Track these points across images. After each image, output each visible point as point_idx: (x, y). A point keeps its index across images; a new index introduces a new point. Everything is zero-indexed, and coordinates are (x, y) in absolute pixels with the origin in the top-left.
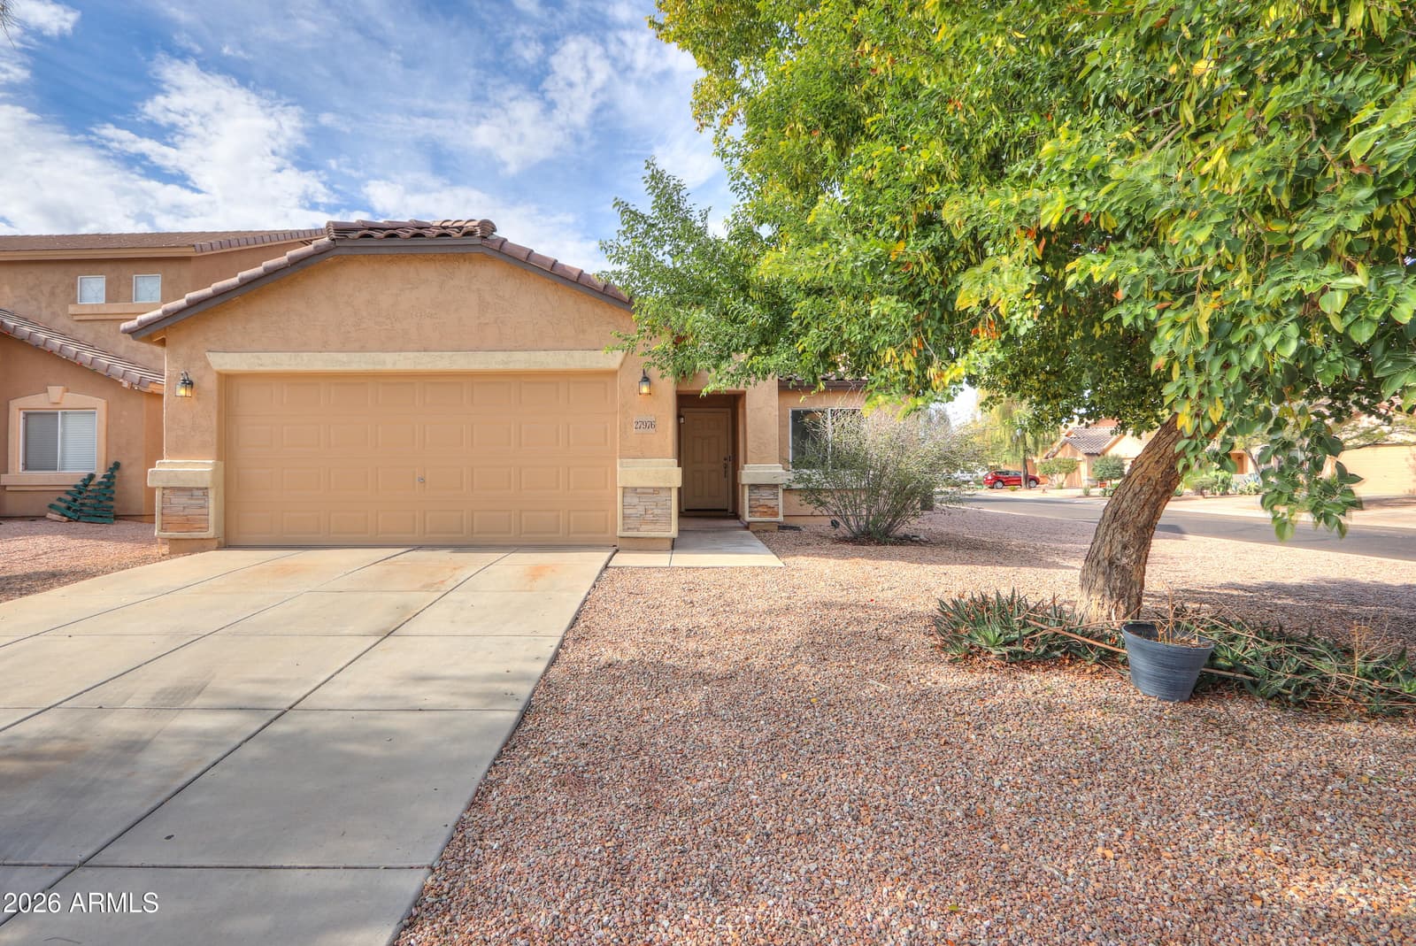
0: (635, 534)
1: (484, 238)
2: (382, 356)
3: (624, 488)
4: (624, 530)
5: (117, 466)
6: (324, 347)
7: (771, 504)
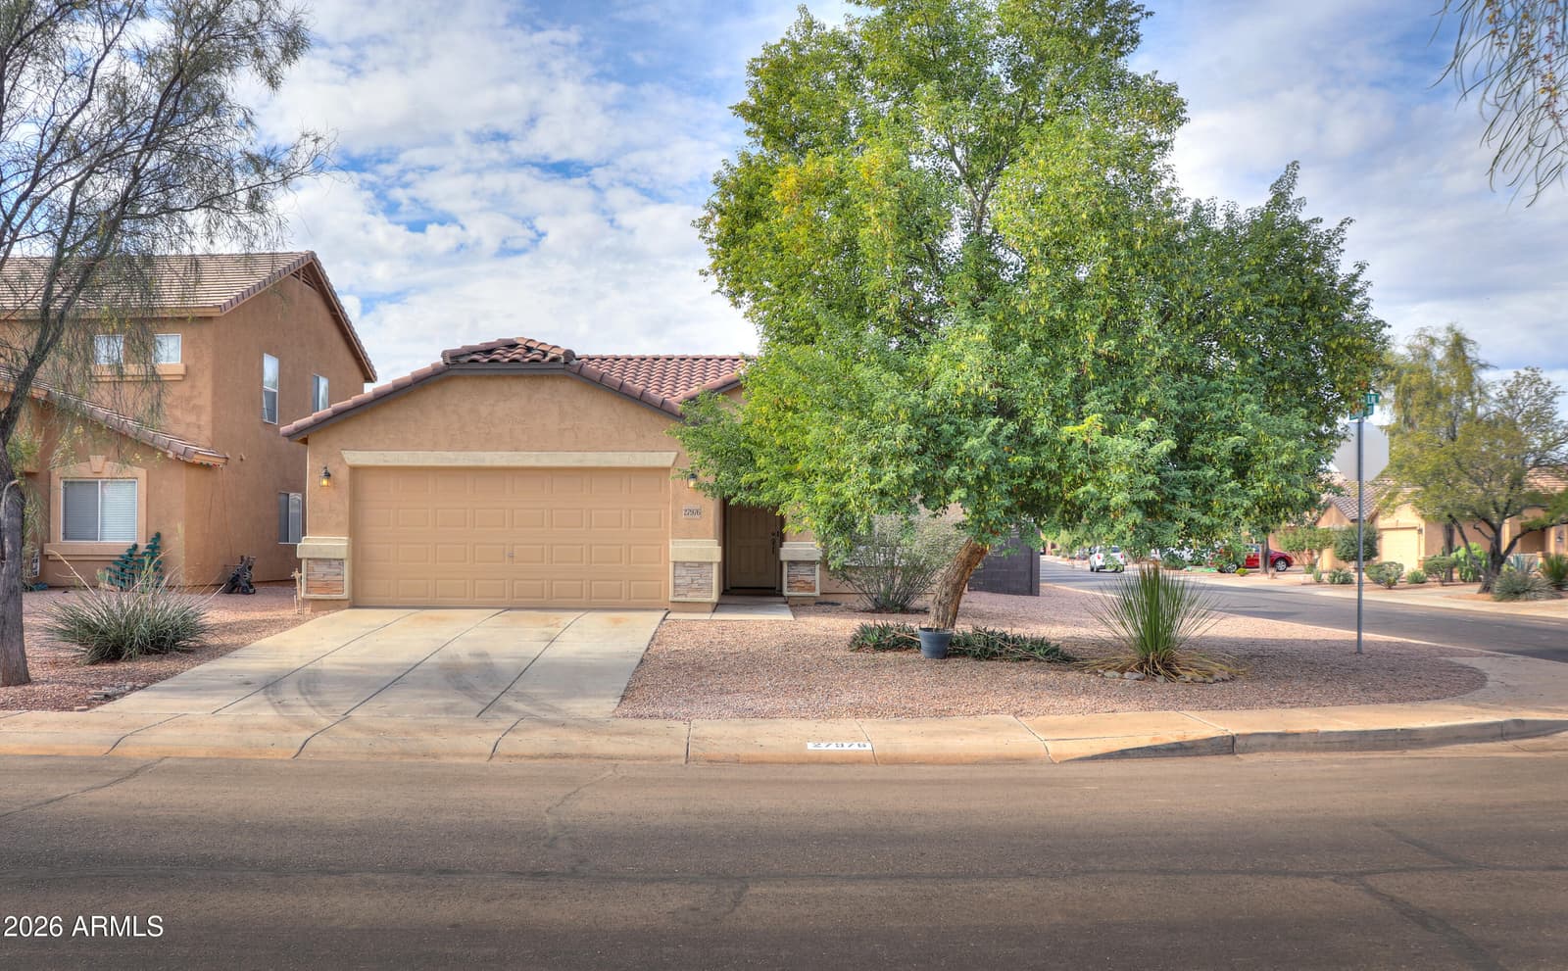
0: (683, 599)
1: (566, 363)
2: (481, 454)
3: (675, 562)
4: (675, 596)
5: (158, 536)
6: (435, 447)
7: (809, 579)
